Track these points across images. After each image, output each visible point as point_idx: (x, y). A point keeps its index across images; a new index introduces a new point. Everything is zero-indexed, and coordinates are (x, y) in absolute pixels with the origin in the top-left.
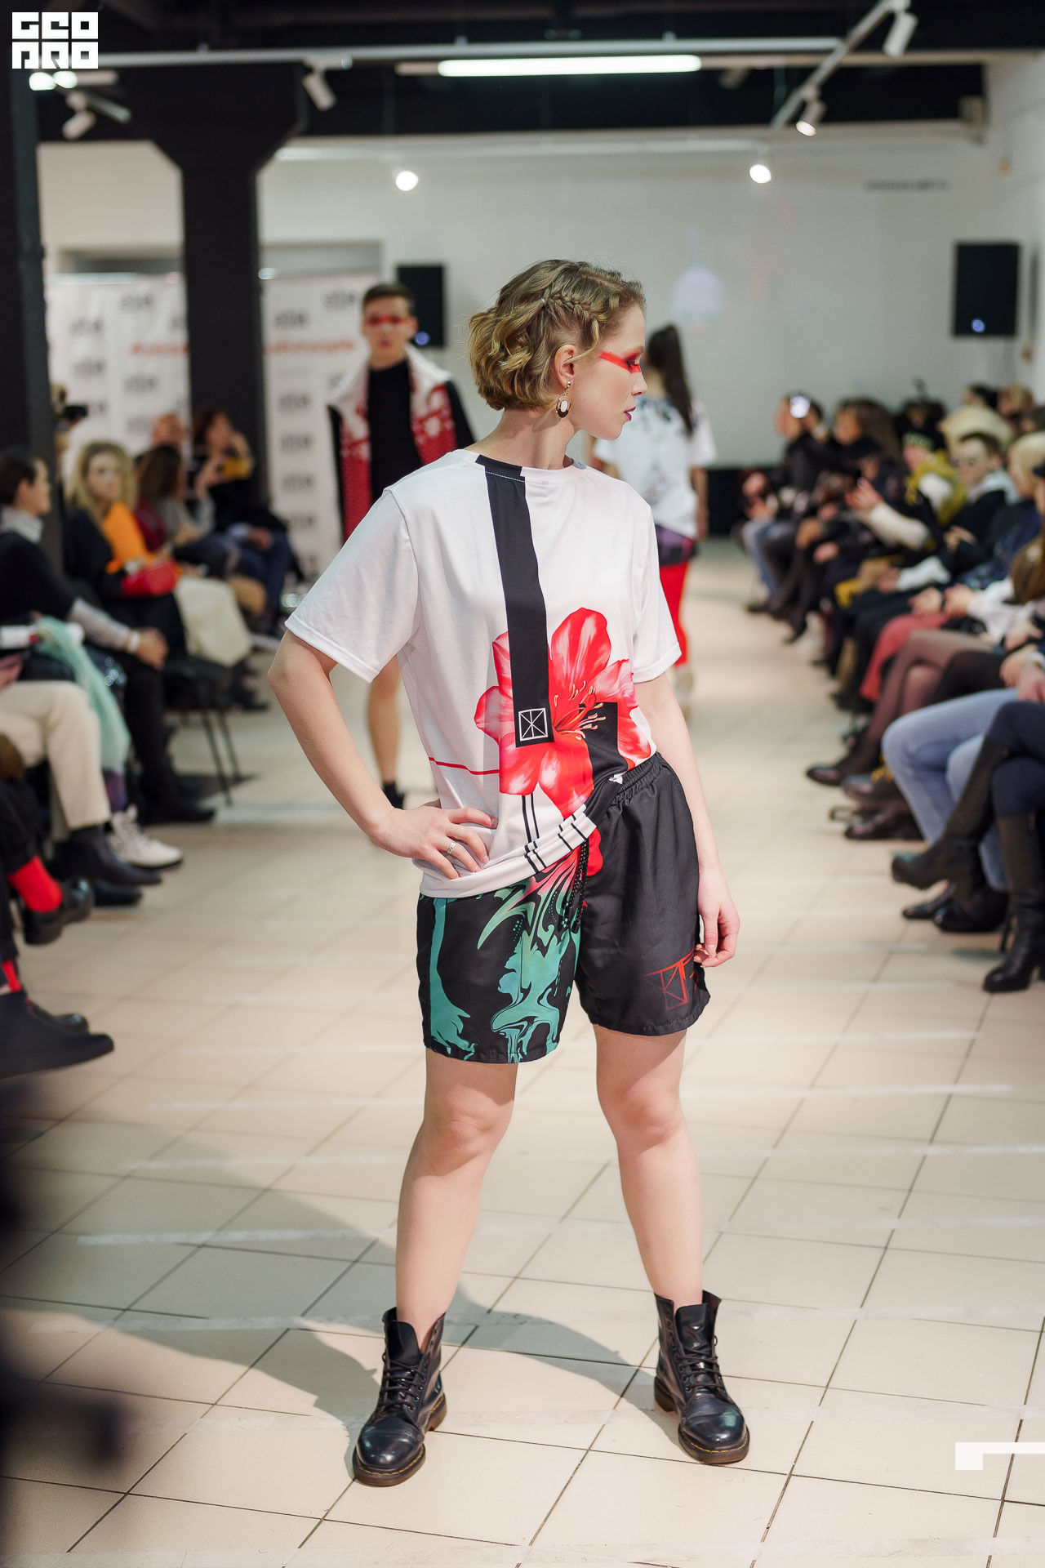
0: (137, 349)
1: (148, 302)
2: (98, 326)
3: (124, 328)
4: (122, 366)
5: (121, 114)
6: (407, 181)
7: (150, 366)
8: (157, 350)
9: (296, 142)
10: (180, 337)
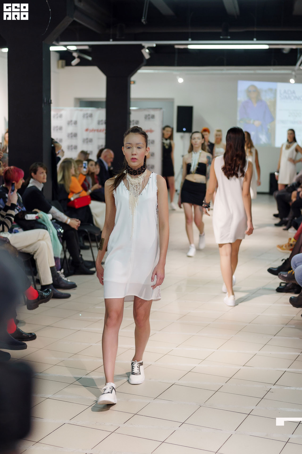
0: (87, 130)
1: (91, 116)
2: (76, 123)
3: (83, 123)
4: (82, 135)
5: (90, 58)
6: (181, 80)
7: (91, 135)
8: (93, 130)
9: (143, 68)
10: (103, 127)
